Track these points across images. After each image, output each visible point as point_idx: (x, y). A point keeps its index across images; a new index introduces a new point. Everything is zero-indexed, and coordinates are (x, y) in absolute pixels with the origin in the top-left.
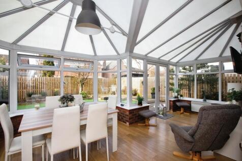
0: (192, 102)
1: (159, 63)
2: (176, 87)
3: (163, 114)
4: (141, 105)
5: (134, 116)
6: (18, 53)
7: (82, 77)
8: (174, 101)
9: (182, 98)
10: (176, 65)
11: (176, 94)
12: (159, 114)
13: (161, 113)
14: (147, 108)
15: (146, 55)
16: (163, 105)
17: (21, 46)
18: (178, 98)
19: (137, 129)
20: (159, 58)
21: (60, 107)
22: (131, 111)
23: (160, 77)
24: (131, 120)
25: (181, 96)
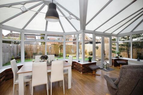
0: (128, 61)
1: (104, 35)
2: (117, 51)
3: (106, 68)
4: (91, 62)
5: (86, 69)
6: (25, 33)
7: (60, 44)
8: (115, 60)
9: (121, 58)
10: (117, 35)
11: (117, 55)
12: (104, 68)
13: (105, 67)
14: (95, 63)
15: (94, 31)
16: (106, 62)
17: (26, 30)
18: (118, 58)
19: (87, 76)
20: (104, 32)
21: (40, 62)
22: (84, 65)
23: (105, 44)
24: (84, 71)
25: (121, 56)
